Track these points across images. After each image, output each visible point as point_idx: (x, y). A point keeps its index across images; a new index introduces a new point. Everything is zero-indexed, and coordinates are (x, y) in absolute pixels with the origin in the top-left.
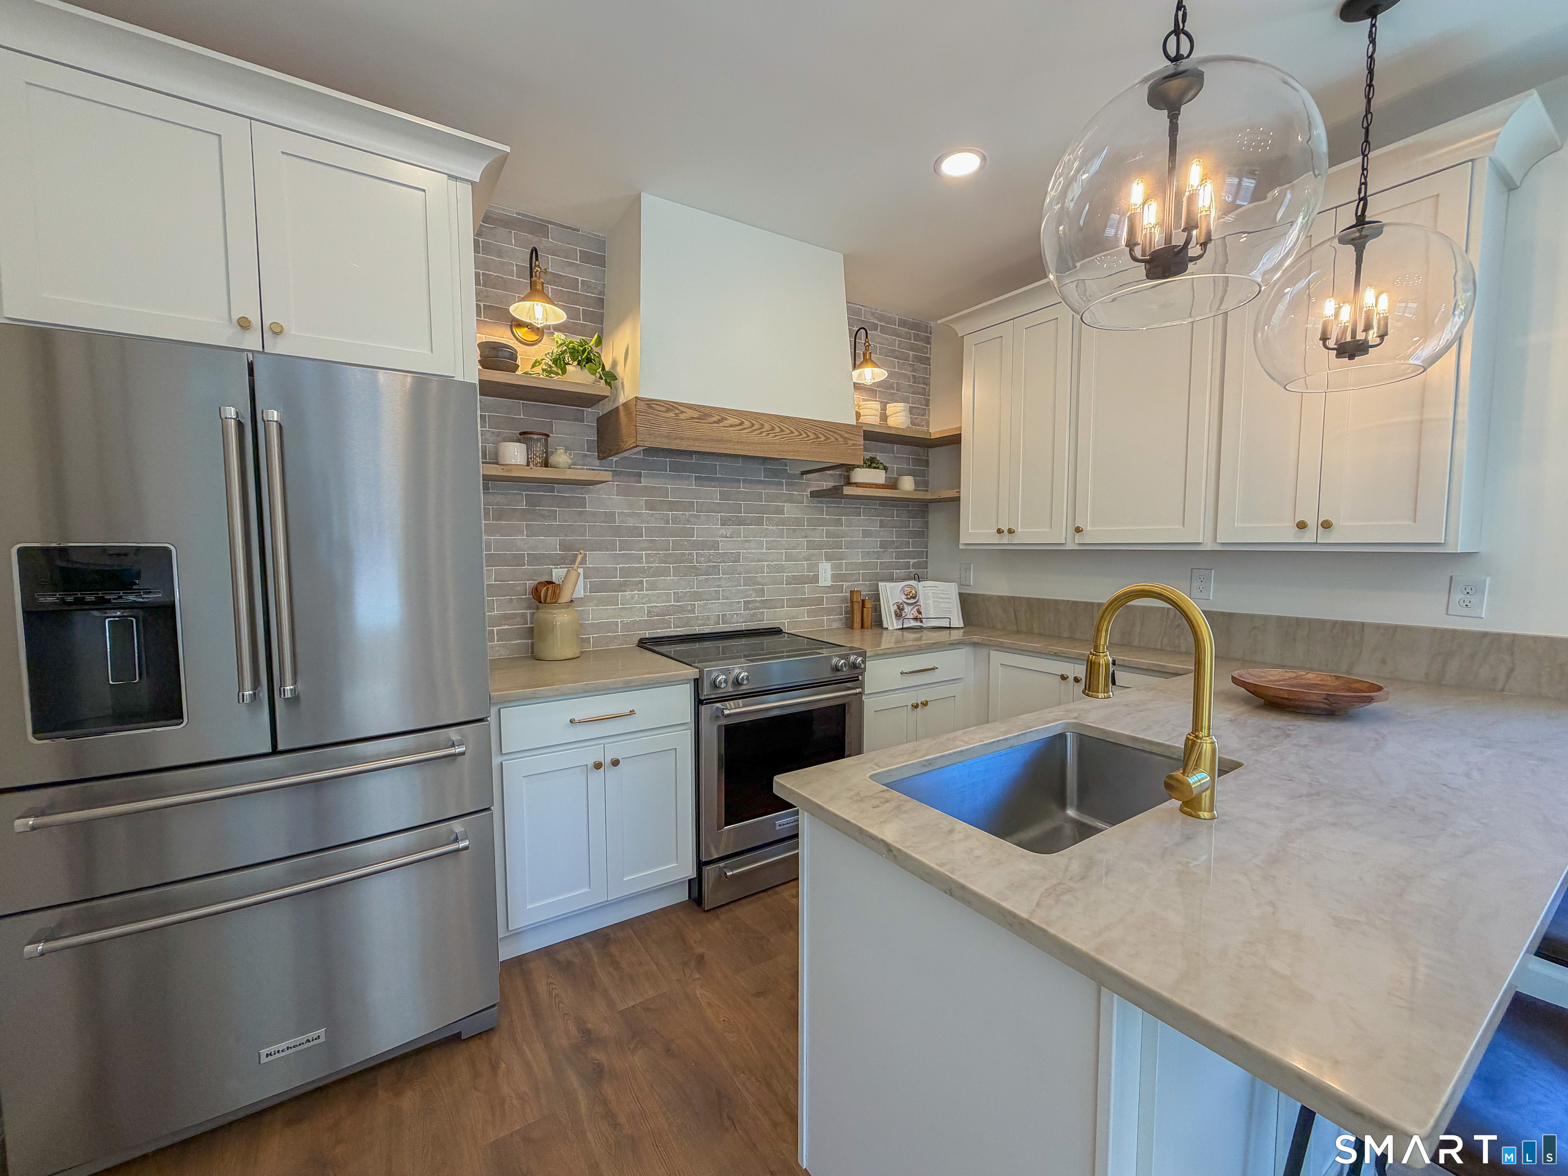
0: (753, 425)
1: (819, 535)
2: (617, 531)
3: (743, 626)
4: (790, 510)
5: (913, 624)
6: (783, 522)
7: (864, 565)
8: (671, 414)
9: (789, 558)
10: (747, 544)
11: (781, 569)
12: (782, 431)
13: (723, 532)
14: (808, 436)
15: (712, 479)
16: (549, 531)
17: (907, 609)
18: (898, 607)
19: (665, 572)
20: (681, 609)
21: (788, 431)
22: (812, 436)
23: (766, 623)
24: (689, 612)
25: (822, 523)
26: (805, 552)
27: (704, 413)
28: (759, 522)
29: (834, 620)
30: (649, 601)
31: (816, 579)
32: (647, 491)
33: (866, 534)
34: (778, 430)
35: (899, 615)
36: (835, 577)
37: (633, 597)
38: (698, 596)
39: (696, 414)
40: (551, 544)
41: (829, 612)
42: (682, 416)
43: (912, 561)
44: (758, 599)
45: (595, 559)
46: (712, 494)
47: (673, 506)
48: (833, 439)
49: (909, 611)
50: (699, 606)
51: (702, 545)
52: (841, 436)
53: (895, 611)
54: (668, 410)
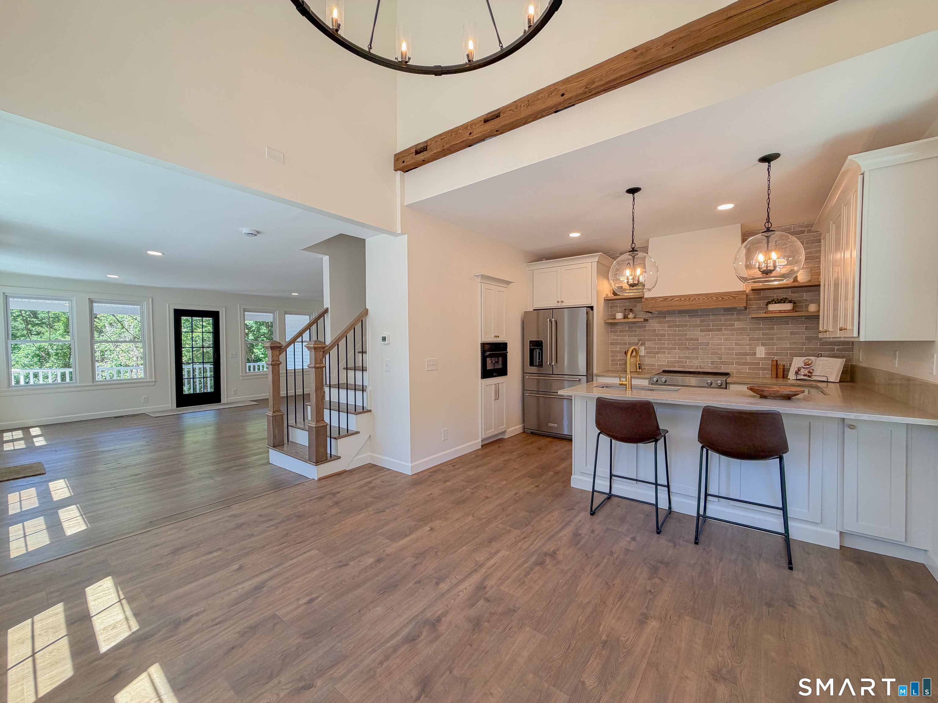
0: (686, 299)
1: (758, 334)
2: (657, 335)
3: (710, 371)
4: (737, 325)
5: (802, 377)
6: (734, 330)
7: (790, 349)
8: (654, 301)
9: (737, 344)
10: (713, 339)
11: (733, 349)
12: (699, 299)
13: (701, 334)
14: (713, 299)
15: (696, 316)
16: (634, 336)
17: (802, 370)
18: (798, 369)
19: (675, 349)
20: (681, 362)
21: (702, 299)
22: (715, 299)
23: (723, 370)
24: (684, 363)
25: (760, 329)
26: (748, 342)
27: (665, 299)
28: (721, 330)
29: (767, 373)
30: (668, 358)
31: (755, 354)
32: (668, 322)
33: (792, 333)
34: (697, 299)
35: (797, 373)
36: (767, 354)
37: (661, 356)
38: (688, 358)
39: (662, 299)
40: (635, 339)
41: (764, 369)
42: (657, 301)
44: (718, 361)
45: (648, 344)
46: (697, 321)
47: (678, 326)
48: (727, 298)
49: (803, 372)
50: (689, 361)
51: (691, 339)
52: (731, 296)
53: (796, 371)
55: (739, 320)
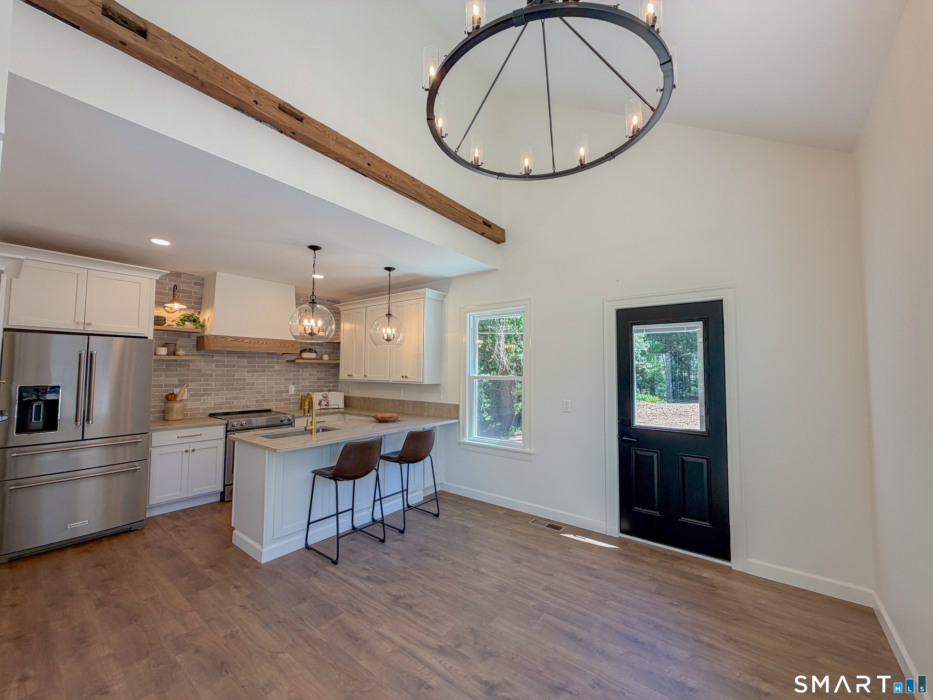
0: (255, 342)
1: (290, 375)
2: (202, 375)
3: (255, 409)
4: (277, 367)
5: (325, 407)
6: (274, 371)
7: (309, 386)
8: (223, 340)
9: (276, 384)
10: (258, 379)
11: (272, 388)
12: (267, 343)
13: (248, 375)
14: (277, 345)
15: (243, 357)
16: (174, 376)
17: (323, 402)
18: (320, 401)
19: (223, 390)
20: (228, 403)
21: (269, 343)
22: (279, 345)
23: (265, 408)
24: (232, 404)
25: (291, 371)
26: (283, 382)
27: (236, 339)
28: (264, 371)
29: (295, 406)
30: (215, 400)
31: (288, 391)
32: (216, 361)
33: (310, 375)
34: (265, 343)
35: (320, 404)
36: (296, 391)
37: (208, 398)
38: (236, 398)
39: (233, 339)
40: (175, 380)
41: (293, 403)
42: (227, 340)
43: (331, 385)
44: (262, 399)
45: (192, 385)
46: (245, 362)
47: (227, 366)
48: (287, 345)
49: (324, 403)
50: (236, 402)
51: (239, 380)
52: (291, 344)
53: (319, 403)
54: (222, 338)
55: (277, 363)
